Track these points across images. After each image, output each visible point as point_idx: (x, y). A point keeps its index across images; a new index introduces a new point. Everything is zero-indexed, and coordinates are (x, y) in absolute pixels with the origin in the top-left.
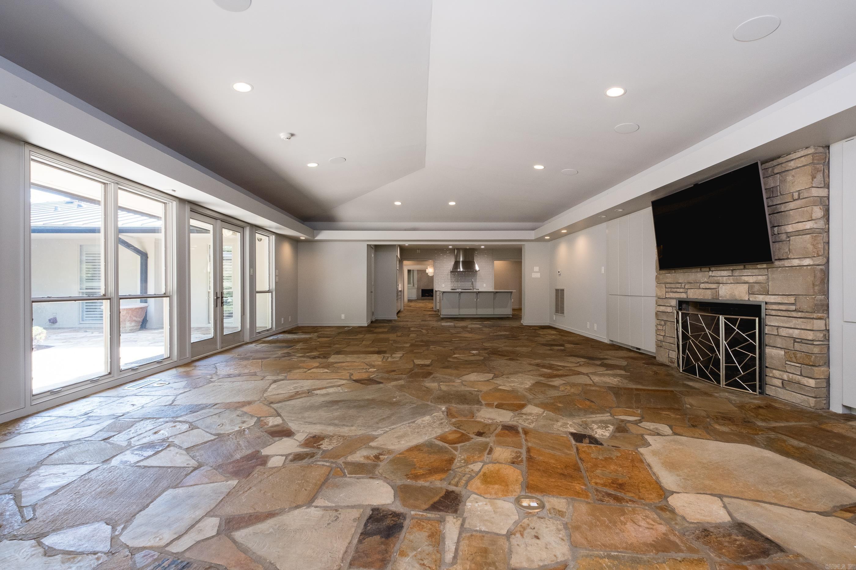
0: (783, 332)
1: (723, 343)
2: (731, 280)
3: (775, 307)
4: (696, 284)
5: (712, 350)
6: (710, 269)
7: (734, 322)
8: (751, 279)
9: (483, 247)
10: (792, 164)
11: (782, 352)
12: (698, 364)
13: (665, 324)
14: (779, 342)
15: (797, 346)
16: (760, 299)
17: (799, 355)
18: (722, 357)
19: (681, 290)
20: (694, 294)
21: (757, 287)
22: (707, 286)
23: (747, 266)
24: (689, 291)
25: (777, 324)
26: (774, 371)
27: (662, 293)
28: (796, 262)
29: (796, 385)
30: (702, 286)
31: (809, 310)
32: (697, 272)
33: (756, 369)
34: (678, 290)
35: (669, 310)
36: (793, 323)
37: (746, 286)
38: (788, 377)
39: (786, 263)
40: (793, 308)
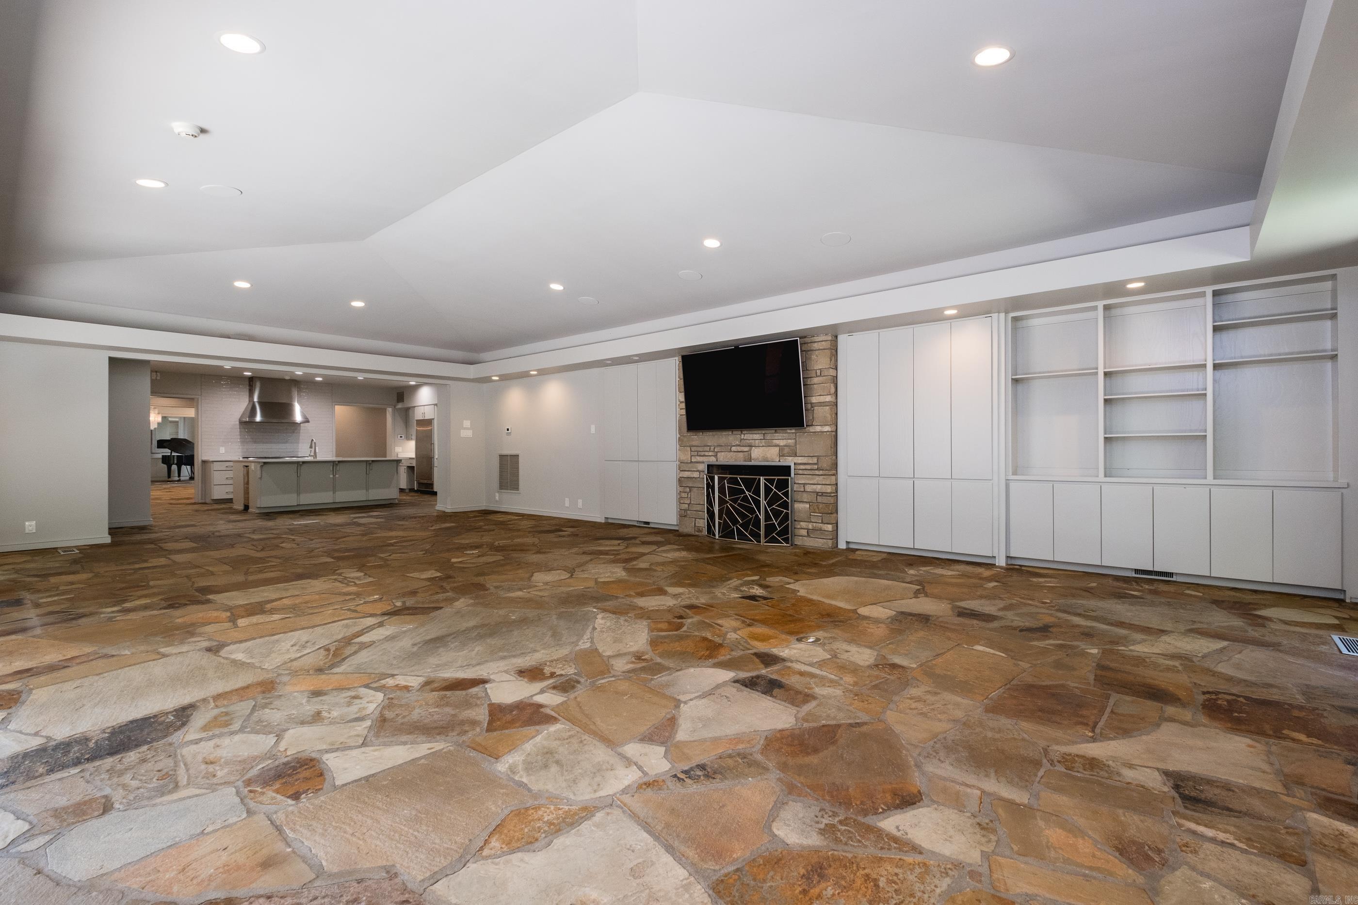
0: (809, 488)
1: (763, 502)
2: (763, 443)
3: (802, 467)
4: (728, 448)
5: (752, 511)
7: (771, 481)
8: (782, 443)
9: (319, 379)
10: (815, 346)
11: (808, 506)
12: (737, 527)
13: (690, 491)
14: (805, 497)
15: (820, 499)
16: (789, 461)
17: (821, 506)
18: (762, 517)
19: (710, 454)
20: (725, 458)
21: (786, 450)
22: (739, 449)
23: (778, 431)
24: (719, 454)
25: (803, 482)
26: (801, 523)
27: (686, 457)
28: (818, 429)
29: (818, 532)
30: (734, 449)
31: (828, 468)
32: (728, 435)
33: (788, 524)
35: (696, 475)
36: (817, 479)
37: (777, 449)
38: (813, 526)
39: (811, 429)
40: (816, 467)
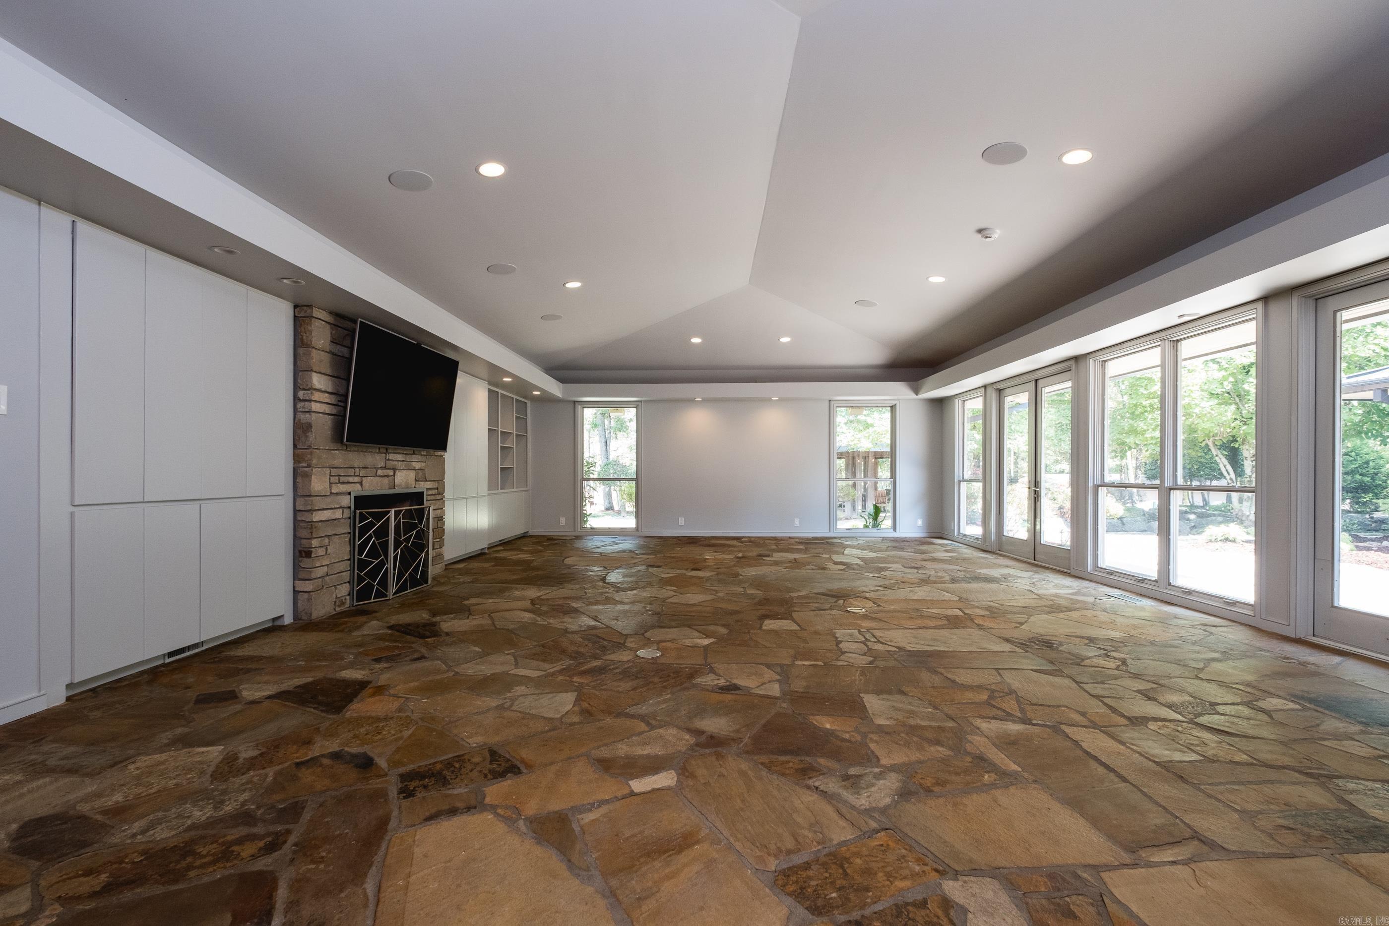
6: (387, 450)
34: (351, 479)
